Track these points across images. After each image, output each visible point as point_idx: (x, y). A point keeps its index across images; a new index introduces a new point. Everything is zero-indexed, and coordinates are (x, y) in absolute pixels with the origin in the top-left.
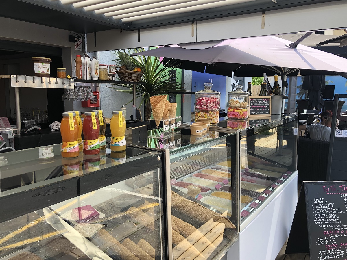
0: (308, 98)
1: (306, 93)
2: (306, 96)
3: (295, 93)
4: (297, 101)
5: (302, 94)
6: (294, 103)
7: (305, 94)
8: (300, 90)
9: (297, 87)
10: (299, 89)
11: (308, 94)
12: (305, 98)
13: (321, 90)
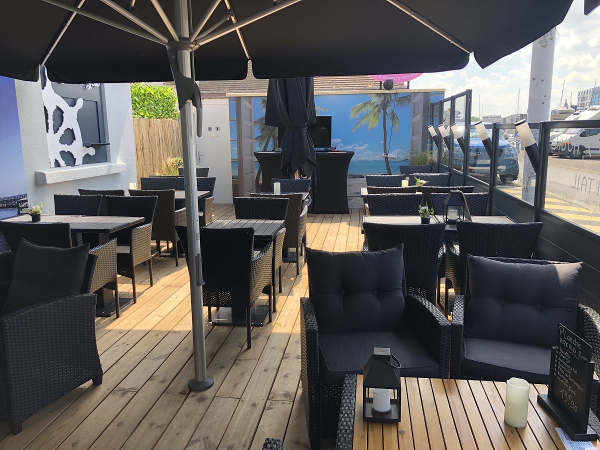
0: (279, 146)
1: (274, 137)
2: (274, 143)
3: (251, 138)
4: (257, 155)
5: (267, 139)
6: (252, 160)
7: (272, 139)
8: (262, 130)
9: (255, 123)
10: (259, 126)
11: (280, 139)
12: (274, 148)
13: (307, 125)
